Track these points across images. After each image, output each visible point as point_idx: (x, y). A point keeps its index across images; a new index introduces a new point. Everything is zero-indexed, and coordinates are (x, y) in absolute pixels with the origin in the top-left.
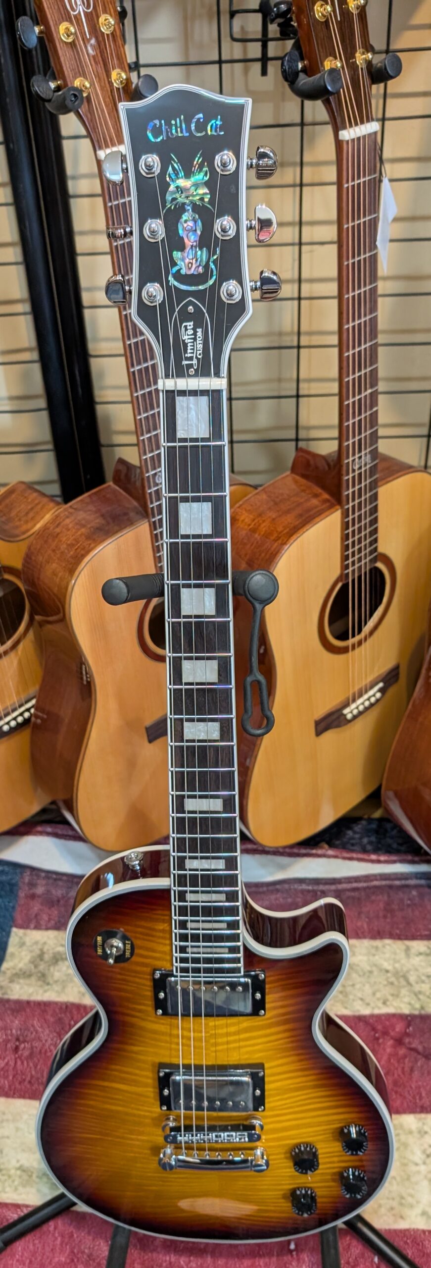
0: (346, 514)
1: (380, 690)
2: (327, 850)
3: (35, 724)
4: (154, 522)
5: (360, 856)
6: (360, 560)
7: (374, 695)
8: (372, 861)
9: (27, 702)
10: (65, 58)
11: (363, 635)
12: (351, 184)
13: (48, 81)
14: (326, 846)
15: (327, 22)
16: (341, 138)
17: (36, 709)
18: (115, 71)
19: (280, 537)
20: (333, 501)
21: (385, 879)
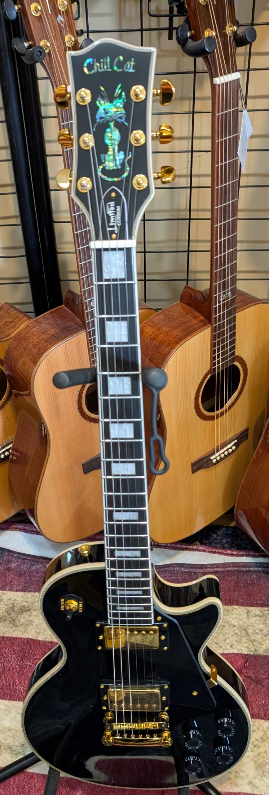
0: (214, 330)
1: (234, 445)
2: (199, 547)
3: (12, 459)
4: (89, 332)
5: (220, 551)
6: (223, 360)
7: (231, 448)
8: (228, 555)
9: (7, 445)
10: (34, 27)
11: (224, 408)
12: (220, 113)
13: (23, 42)
14: (199, 543)
15: (207, 5)
16: (214, 82)
17: (12, 450)
18: (67, 36)
19: (170, 344)
20: (207, 322)
21: (236, 567)
